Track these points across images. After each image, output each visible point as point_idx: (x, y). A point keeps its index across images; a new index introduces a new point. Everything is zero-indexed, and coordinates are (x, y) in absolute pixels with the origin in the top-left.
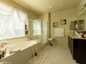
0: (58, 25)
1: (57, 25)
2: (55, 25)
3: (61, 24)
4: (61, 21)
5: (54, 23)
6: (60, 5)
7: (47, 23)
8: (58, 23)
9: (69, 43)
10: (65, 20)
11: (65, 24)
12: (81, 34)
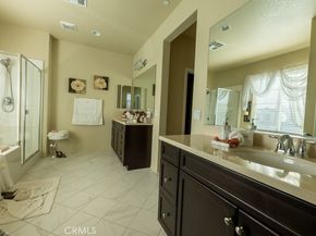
0: (85, 89)
1: (81, 88)
2: (74, 87)
3: (95, 88)
4: (96, 78)
5: (71, 80)
6: (98, 34)
7: (40, 71)
8: (84, 81)
9: (113, 140)
10: (107, 79)
11: (106, 89)
12: (136, 117)
